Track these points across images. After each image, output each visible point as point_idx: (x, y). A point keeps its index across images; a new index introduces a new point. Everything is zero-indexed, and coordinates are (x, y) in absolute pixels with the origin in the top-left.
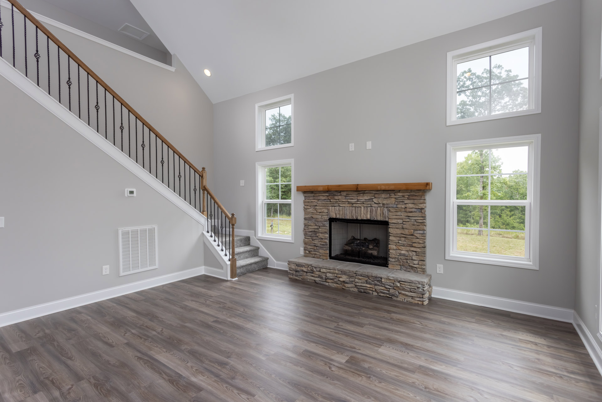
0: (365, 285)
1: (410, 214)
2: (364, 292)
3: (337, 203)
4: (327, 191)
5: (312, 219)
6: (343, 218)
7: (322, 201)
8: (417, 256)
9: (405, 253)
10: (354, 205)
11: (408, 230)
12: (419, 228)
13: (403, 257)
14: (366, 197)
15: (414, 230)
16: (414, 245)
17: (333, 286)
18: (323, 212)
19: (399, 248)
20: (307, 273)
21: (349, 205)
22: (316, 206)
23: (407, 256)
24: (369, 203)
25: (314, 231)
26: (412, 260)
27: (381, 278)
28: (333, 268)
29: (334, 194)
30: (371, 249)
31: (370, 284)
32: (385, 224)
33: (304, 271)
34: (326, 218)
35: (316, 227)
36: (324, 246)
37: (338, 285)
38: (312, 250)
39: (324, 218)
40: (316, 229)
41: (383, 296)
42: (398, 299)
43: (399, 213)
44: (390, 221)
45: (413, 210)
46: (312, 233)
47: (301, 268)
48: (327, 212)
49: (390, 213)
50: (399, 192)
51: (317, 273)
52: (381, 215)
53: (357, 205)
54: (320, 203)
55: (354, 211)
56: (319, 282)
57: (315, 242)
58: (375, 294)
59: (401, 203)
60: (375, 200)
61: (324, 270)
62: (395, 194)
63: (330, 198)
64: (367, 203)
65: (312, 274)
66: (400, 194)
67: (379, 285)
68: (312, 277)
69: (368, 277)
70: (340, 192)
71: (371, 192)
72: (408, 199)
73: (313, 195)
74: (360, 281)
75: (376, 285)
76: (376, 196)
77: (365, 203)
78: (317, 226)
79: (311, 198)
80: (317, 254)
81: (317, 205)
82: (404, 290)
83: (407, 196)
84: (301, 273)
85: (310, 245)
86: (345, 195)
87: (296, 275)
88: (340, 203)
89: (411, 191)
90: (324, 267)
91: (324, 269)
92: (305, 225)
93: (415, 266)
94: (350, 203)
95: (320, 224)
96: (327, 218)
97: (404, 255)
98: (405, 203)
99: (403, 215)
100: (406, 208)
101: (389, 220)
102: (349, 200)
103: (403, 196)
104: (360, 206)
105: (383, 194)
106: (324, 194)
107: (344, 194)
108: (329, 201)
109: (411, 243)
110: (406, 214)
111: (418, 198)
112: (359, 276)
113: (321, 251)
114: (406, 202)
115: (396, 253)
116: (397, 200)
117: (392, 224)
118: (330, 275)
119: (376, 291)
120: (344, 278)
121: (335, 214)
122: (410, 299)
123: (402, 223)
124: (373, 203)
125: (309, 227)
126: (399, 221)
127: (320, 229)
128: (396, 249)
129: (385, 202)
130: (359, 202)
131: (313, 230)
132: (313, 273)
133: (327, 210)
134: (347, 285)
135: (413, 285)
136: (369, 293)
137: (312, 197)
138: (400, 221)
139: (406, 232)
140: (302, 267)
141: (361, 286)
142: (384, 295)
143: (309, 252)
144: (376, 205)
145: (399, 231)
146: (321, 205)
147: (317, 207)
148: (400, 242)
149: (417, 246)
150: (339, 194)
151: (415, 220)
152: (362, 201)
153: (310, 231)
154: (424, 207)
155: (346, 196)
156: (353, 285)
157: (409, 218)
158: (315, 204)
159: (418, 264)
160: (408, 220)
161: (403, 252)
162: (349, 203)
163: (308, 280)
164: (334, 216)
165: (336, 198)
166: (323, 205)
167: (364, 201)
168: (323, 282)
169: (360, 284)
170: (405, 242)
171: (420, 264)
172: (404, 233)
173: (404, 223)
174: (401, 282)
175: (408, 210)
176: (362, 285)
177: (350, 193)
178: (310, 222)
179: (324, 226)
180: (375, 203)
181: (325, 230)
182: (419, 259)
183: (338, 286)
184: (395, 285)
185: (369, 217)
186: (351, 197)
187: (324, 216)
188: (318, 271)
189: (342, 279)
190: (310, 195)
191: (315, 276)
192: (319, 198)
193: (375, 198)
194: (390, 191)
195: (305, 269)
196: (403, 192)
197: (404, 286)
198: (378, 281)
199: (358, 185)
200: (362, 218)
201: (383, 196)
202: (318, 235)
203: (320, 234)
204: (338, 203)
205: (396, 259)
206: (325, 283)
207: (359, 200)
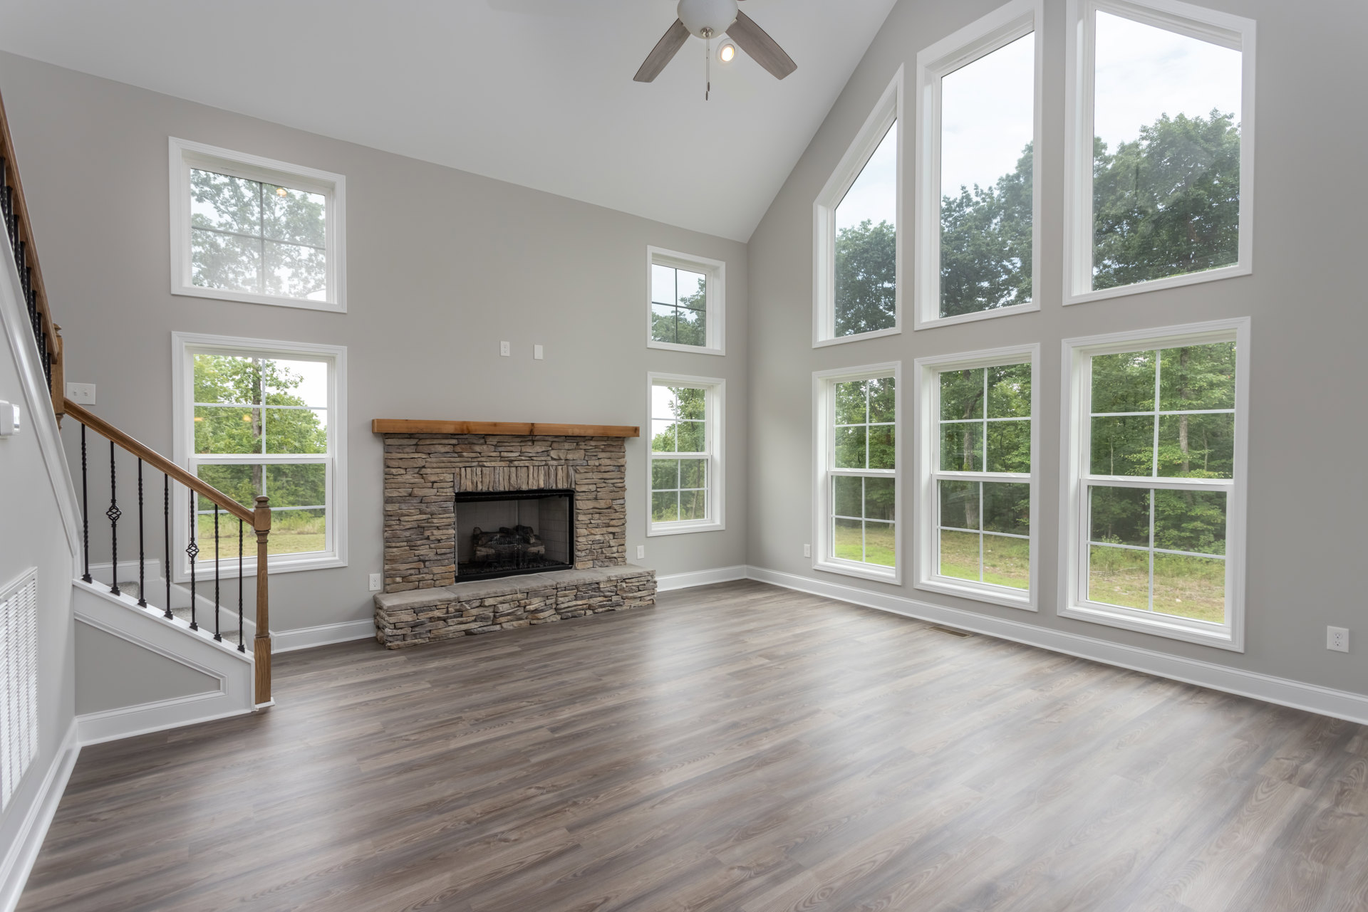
0: (574, 603)
1: (606, 476)
2: (572, 617)
3: (475, 460)
4: (452, 434)
5: (410, 498)
6: (491, 490)
7: (439, 455)
8: (616, 540)
9: (600, 538)
10: (516, 463)
11: (604, 501)
12: (617, 495)
13: (597, 546)
14: (539, 448)
15: (612, 500)
16: (612, 523)
17: (511, 627)
18: (441, 481)
19: (593, 532)
20: (445, 620)
21: (503, 464)
22: (424, 467)
23: (603, 543)
24: (543, 458)
25: (419, 527)
26: (610, 546)
27: (597, 583)
28: (511, 591)
29: (471, 440)
30: (534, 545)
31: (582, 598)
32: (569, 494)
33: (439, 619)
34: (448, 494)
35: (424, 517)
36: (444, 557)
37: (521, 622)
38: (412, 572)
39: (444, 494)
40: (423, 522)
41: (602, 612)
42: (624, 608)
43: (590, 475)
44: (578, 488)
45: (611, 468)
46: (412, 532)
47: (428, 614)
48: (452, 480)
49: (577, 476)
50: (591, 440)
51: (475, 612)
52: (565, 479)
53: (521, 464)
54: (434, 460)
55: (513, 475)
56: (480, 629)
57: (422, 552)
58: (589, 612)
59: (594, 458)
60: (553, 454)
61: (488, 602)
62: (586, 443)
63: (461, 448)
64: (539, 459)
65: (460, 619)
66: (593, 443)
67: (596, 597)
68: (461, 626)
69: (577, 587)
70: (484, 438)
71: (546, 438)
72: (603, 451)
73: (414, 441)
74: (567, 599)
75: (591, 597)
76: (555, 445)
77: (535, 458)
78: (425, 514)
79: (407, 450)
80: (426, 578)
81: (427, 465)
82: (631, 591)
83: (603, 447)
84: (429, 626)
85: (408, 561)
86: (495, 443)
87: (415, 635)
88: (483, 459)
89: (608, 438)
90: (489, 594)
91: (490, 599)
92: (387, 515)
93: (615, 555)
94: (506, 459)
95: (434, 508)
96: (450, 493)
97: (599, 542)
98: (599, 457)
99: (596, 476)
100: (600, 465)
101: (577, 486)
102: (505, 453)
103: (596, 447)
104: (527, 465)
105: (565, 441)
106: (446, 441)
107: (494, 441)
108: (456, 455)
109: (608, 521)
110: (601, 476)
111: (617, 450)
112: (562, 591)
113: (437, 570)
114: (601, 455)
115: (587, 541)
116: (588, 454)
117: (582, 494)
118: (506, 606)
119: (590, 607)
120: (536, 603)
121: (472, 483)
122: (638, 603)
123: (596, 491)
124: (549, 458)
125: (402, 519)
126: (591, 487)
127: (435, 521)
128: (588, 535)
129: (570, 457)
130: (523, 458)
131: (415, 524)
132: (462, 616)
133: (452, 476)
134: (541, 615)
135: (642, 579)
136: (580, 615)
137: (413, 447)
138: (593, 488)
139: (602, 504)
140: (431, 610)
141: (569, 607)
142: (604, 609)
143: (403, 578)
144: (555, 463)
145: (591, 504)
146: (435, 465)
147: (428, 471)
148: (592, 521)
149: (616, 525)
150: (482, 441)
151: (613, 484)
152: (530, 455)
153: (408, 527)
154: (623, 463)
155: (496, 446)
156: (552, 612)
157: (605, 481)
158: (421, 463)
159: (618, 552)
160: (604, 485)
161: (598, 537)
162: (503, 459)
163: (451, 636)
164: (469, 487)
165: (477, 448)
166: (442, 465)
167: (534, 455)
168: (488, 627)
169: (566, 605)
170: (599, 521)
171: (620, 551)
172: (598, 506)
173: (599, 490)
174: (627, 581)
175: (603, 469)
176: (570, 604)
177: (506, 439)
178: (403, 506)
179: (445, 511)
180: (553, 459)
181: (449, 520)
182: (617, 545)
183: (521, 624)
184: (619, 587)
185: (542, 485)
186: (509, 448)
187: (445, 490)
188: (477, 607)
189: (533, 606)
190: (405, 442)
191: (469, 620)
192: (433, 449)
193: (553, 449)
194: (578, 438)
195: (437, 613)
196: (597, 441)
197: (631, 585)
198: (594, 590)
199: (533, 424)
200: (530, 487)
201: (567, 446)
202: (427, 533)
203: (435, 532)
204: (479, 459)
205: (588, 551)
206: (492, 627)
207: (526, 454)
